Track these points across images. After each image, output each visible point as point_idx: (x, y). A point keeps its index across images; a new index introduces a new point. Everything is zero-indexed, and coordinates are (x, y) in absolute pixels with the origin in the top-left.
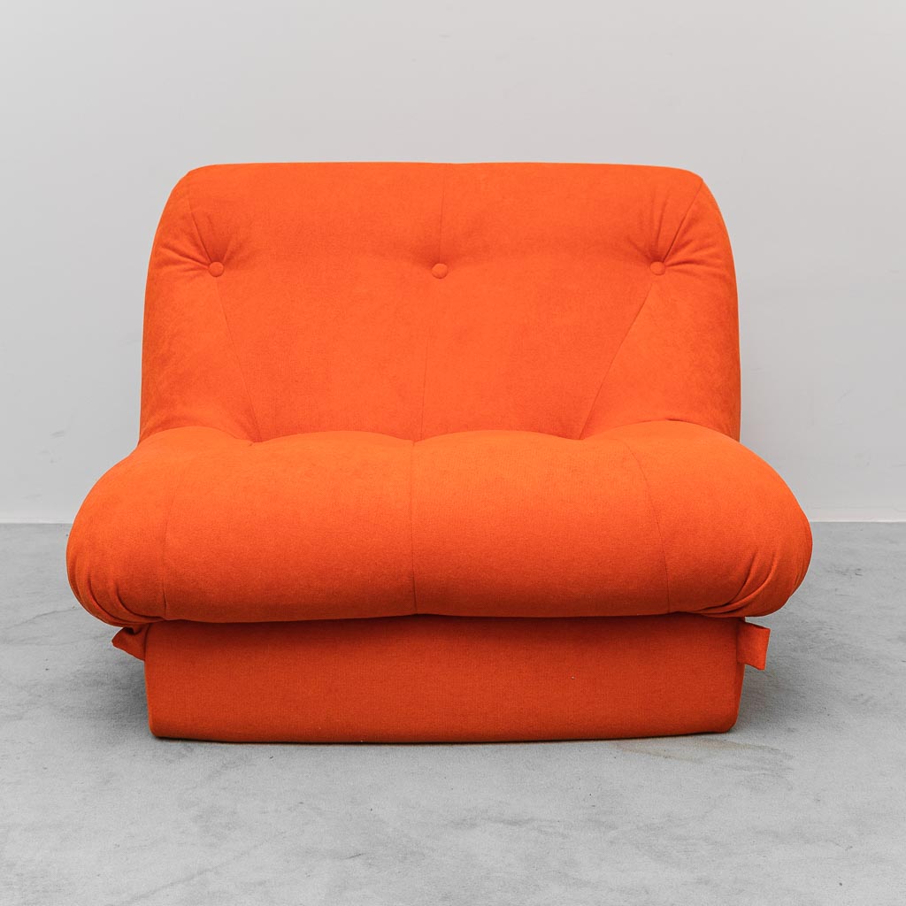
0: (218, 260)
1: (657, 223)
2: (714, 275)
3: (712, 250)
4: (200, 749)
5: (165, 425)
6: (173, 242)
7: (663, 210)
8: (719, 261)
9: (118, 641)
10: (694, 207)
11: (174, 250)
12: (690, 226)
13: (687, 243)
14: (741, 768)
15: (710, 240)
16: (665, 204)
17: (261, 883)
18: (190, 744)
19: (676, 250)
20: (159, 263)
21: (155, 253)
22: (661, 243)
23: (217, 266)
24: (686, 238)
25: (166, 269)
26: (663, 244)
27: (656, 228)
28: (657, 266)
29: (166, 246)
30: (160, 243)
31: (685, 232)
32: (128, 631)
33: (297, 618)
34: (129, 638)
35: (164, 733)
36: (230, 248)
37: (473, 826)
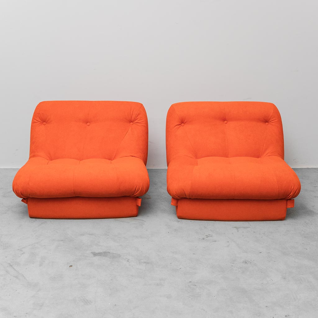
0: (45, 122)
1: (131, 115)
2: (142, 125)
3: (142, 120)
4: (38, 220)
5: (34, 156)
6: (36, 118)
7: (133, 112)
8: (143, 123)
9: (22, 201)
10: (139, 112)
11: (36, 120)
12: (138, 115)
13: (137, 119)
14: (136, 224)
15: (142, 118)
16: (133, 111)
17: (45, 245)
18: (36, 219)
19: (135, 120)
20: (33, 122)
21: (32, 120)
22: (132, 119)
23: (44, 123)
24: (137, 118)
25: (35, 124)
26: (133, 119)
27: (131, 116)
28: (132, 123)
29: (34, 119)
30: (33, 118)
31: (137, 117)
32: (24, 199)
33: (54, 197)
34: (24, 200)
35: (31, 217)
36: (47, 120)
37: (84, 235)
